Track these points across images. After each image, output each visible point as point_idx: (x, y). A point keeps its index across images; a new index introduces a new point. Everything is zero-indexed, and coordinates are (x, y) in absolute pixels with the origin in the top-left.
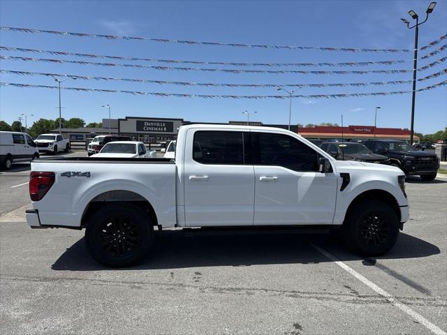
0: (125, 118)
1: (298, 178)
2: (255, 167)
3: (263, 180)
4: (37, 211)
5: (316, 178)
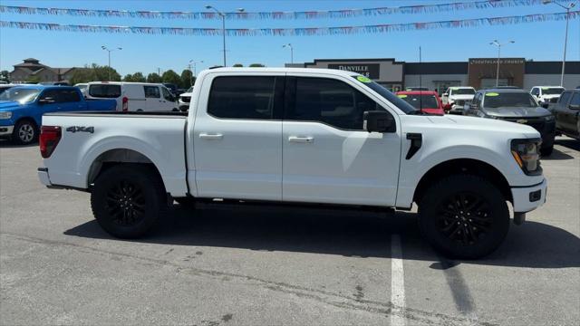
0: (313, 62)
1: (342, 139)
2: (285, 123)
3: (292, 141)
4: (47, 170)
5: (368, 140)
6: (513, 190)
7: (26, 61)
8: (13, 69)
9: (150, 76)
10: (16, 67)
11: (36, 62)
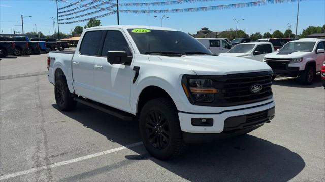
6: (179, 114)
7: (202, 29)
8: (196, 33)
9: (265, 34)
10: (198, 32)
11: (207, 29)
